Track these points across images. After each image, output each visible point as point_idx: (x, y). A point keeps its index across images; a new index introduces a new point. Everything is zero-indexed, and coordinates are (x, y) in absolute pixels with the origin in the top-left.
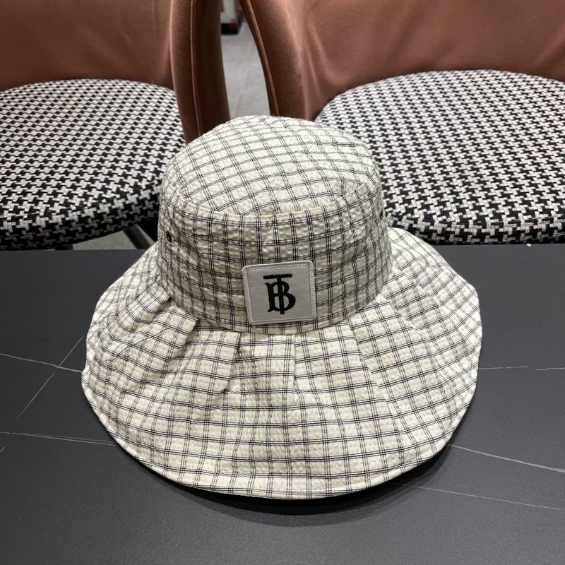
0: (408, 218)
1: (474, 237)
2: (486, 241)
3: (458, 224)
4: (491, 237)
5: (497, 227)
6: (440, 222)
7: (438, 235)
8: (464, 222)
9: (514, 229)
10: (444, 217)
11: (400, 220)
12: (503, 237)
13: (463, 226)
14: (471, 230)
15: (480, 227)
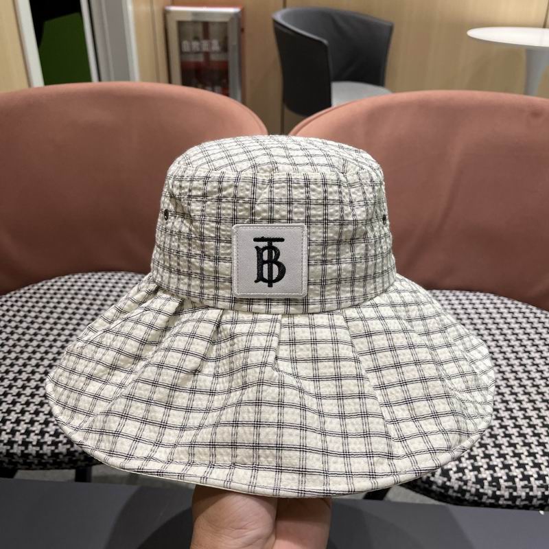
1: (489, 498)
2: (501, 502)
3: (473, 483)
4: (506, 500)
5: (511, 490)
6: (457, 479)
7: (454, 491)
8: (480, 481)
9: (527, 494)
10: (461, 475)
12: (516, 500)
13: (478, 486)
14: (486, 491)
15: (495, 489)
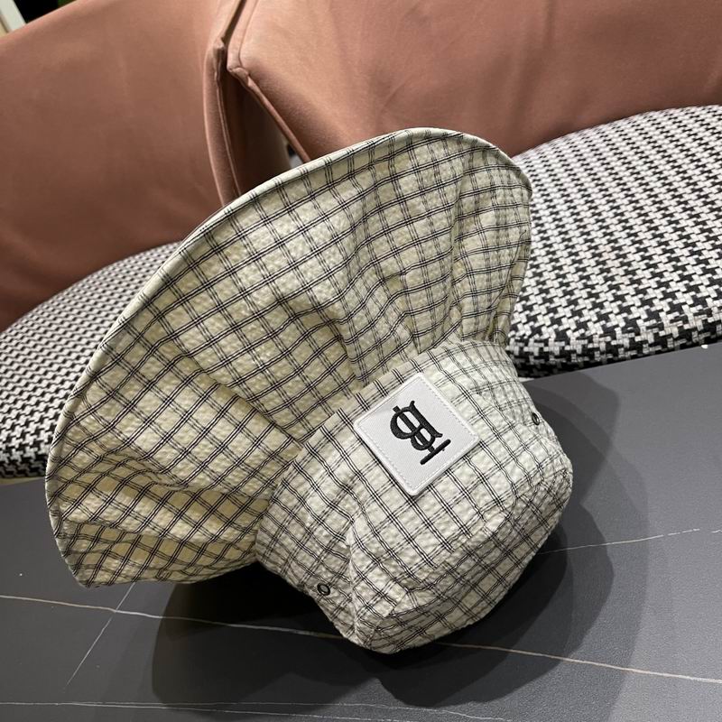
0: (536, 341)
1: (626, 350)
2: (645, 351)
3: (601, 336)
4: (651, 345)
5: (655, 330)
6: (578, 339)
7: (579, 356)
8: (609, 332)
9: (680, 328)
10: (582, 331)
11: (526, 345)
12: (666, 342)
13: (608, 339)
14: (621, 342)
15: (633, 335)
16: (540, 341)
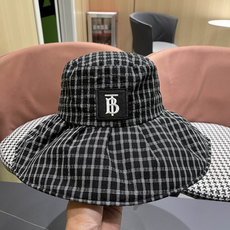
1: (215, 197)
2: (220, 199)
3: (209, 192)
6: (203, 190)
7: (202, 195)
12: (226, 199)
14: (214, 195)
16: (193, 187)
